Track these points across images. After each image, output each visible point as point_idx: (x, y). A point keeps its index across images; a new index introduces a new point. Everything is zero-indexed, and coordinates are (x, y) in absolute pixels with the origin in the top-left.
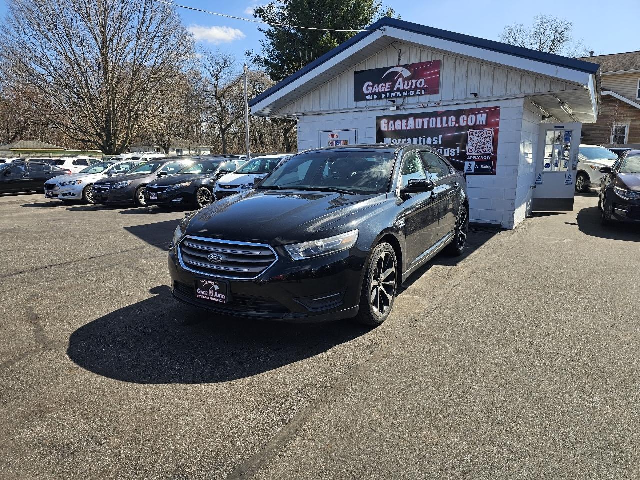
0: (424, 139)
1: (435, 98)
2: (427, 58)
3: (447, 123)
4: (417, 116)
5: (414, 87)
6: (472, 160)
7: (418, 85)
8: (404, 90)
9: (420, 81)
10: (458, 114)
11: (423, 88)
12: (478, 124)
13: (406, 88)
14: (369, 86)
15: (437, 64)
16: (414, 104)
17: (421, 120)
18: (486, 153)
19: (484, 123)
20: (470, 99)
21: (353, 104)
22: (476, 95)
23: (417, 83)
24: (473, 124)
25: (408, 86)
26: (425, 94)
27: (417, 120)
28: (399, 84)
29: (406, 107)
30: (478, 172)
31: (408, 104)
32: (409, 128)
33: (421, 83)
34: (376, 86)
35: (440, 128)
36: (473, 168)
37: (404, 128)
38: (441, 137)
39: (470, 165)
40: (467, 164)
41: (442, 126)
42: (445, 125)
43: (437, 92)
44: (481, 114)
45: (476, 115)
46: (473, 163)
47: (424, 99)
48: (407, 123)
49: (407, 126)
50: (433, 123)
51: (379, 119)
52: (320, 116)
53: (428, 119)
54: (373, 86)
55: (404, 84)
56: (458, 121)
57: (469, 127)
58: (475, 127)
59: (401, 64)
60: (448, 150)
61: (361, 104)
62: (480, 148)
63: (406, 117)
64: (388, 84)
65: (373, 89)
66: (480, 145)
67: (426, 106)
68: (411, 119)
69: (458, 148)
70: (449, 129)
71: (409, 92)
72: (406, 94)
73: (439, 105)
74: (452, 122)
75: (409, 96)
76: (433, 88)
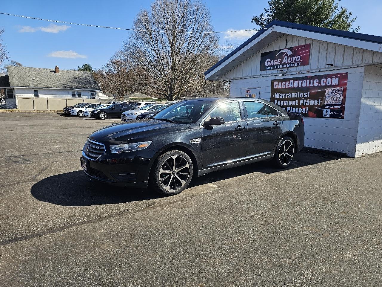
0: (299, 94)
1: (306, 68)
2: (302, 43)
3: (313, 83)
4: (295, 79)
6: (328, 108)
7: (297, 60)
8: (288, 63)
9: (298, 57)
10: (320, 78)
11: (299, 61)
12: (333, 84)
13: (289, 62)
14: (268, 61)
15: (308, 46)
16: (293, 72)
17: (297, 82)
18: (337, 104)
19: (337, 84)
20: (328, 68)
21: (259, 73)
22: (332, 65)
23: (295, 58)
24: (330, 84)
25: (290, 61)
26: (301, 65)
27: (295, 82)
28: (285, 60)
29: (289, 74)
30: (331, 116)
31: (290, 72)
32: (290, 87)
33: (298, 58)
34: (272, 61)
35: (308, 87)
36: (329, 113)
37: (287, 87)
38: (309, 93)
39: (327, 111)
40: (325, 111)
41: (310, 86)
42: (312, 85)
43: (308, 64)
44: (335, 77)
45: (331, 78)
46: (329, 110)
47: (300, 68)
48: (289, 83)
49: (288, 86)
50: (305, 84)
51: (273, 81)
52: (242, 80)
53: (301, 81)
54: (271, 61)
55: (288, 60)
56: (320, 82)
57: (326, 86)
58: (331, 86)
59: (287, 48)
60: (313, 101)
61: (264, 72)
62: (334, 100)
63: (289, 80)
64: (279, 60)
65: (270, 63)
66: (334, 98)
67: (300, 73)
68: (292, 81)
69: (320, 100)
70: (314, 88)
71: (290, 65)
72: (288, 65)
73: (308, 72)
74: (316, 83)
75: (290, 67)
76: (305, 61)
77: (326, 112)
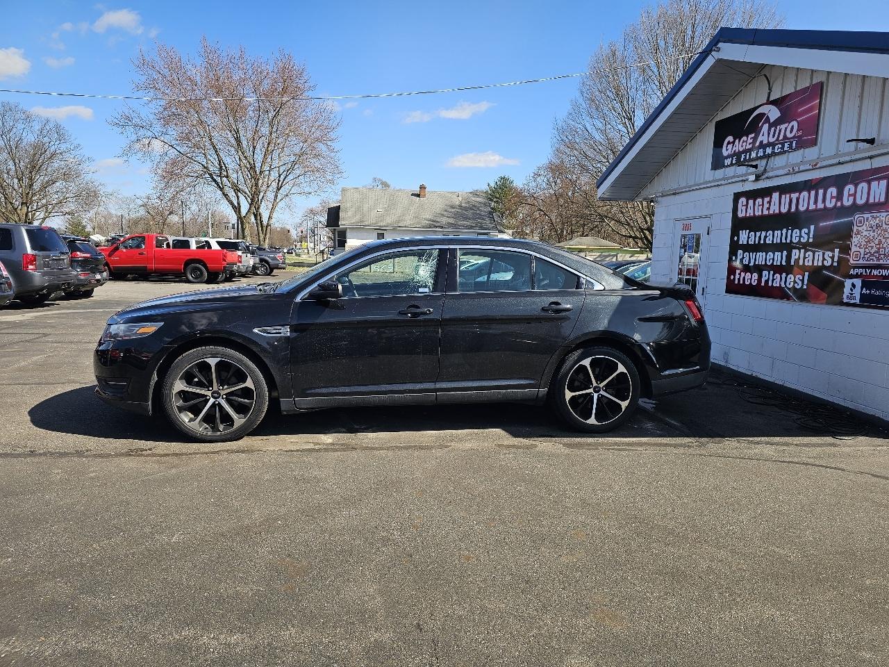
0: (790, 231)
1: (811, 153)
2: (804, 83)
3: (824, 201)
4: (784, 189)
5: (781, 137)
6: (857, 276)
7: (789, 135)
8: (769, 144)
9: (791, 125)
10: (840, 181)
11: (794, 137)
12: (871, 200)
13: (772, 140)
14: (729, 143)
15: (818, 90)
16: (782, 169)
17: (788, 196)
18: (881, 262)
19: (882, 199)
20: (865, 151)
21: (708, 173)
22: (871, 141)
23: (786, 128)
24: (863, 201)
25: (774, 136)
26: (798, 148)
27: (783, 196)
28: (763, 135)
29: (771, 174)
30: (867, 302)
31: (773, 170)
32: (771, 212)
34: (737, 141)
35: (813, 211)
36: (857, 292)
37: (766, 212)
38: (812, 227)
39: (854, 286)
40: (848, 283)
41: (817, 206)
42: (820, 206)
43: (814, 143)
44: (879, 179)
45: (869, 183)
46: (858, 282)
47: (795, 157)
48: (769, 202)
49: (768, 209)
50: (806, 202)
51: (737, 196)
52: (677, 196)
53: (797, 194)
54: (734, 142)
55: (768, 136)
56: (839, 197)
57: (855, 208)
58: (868, 207)
59: (771, 99)
60: (821, 254)
61: (720, 173)
62: (872, 251)
63: (766, 192)
64: (750, 136)
65: (733, 146)
66: (872, 244)
67: (796, 169)
68: (776, 195)
69: (837, 251)
70: (826, 213)
71: (773, 148)
72: (769, 150)
73: (815, 168)
74: (832, 197)
75: (774, 154)
76: (808, 137)
77: (852, 288)
